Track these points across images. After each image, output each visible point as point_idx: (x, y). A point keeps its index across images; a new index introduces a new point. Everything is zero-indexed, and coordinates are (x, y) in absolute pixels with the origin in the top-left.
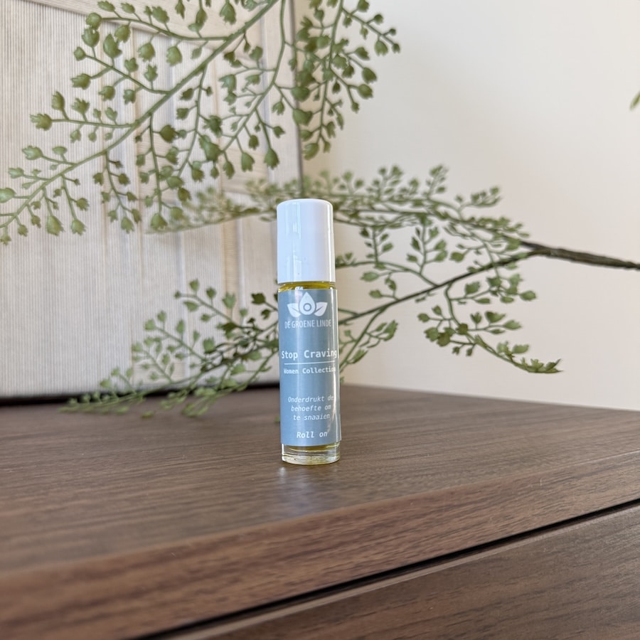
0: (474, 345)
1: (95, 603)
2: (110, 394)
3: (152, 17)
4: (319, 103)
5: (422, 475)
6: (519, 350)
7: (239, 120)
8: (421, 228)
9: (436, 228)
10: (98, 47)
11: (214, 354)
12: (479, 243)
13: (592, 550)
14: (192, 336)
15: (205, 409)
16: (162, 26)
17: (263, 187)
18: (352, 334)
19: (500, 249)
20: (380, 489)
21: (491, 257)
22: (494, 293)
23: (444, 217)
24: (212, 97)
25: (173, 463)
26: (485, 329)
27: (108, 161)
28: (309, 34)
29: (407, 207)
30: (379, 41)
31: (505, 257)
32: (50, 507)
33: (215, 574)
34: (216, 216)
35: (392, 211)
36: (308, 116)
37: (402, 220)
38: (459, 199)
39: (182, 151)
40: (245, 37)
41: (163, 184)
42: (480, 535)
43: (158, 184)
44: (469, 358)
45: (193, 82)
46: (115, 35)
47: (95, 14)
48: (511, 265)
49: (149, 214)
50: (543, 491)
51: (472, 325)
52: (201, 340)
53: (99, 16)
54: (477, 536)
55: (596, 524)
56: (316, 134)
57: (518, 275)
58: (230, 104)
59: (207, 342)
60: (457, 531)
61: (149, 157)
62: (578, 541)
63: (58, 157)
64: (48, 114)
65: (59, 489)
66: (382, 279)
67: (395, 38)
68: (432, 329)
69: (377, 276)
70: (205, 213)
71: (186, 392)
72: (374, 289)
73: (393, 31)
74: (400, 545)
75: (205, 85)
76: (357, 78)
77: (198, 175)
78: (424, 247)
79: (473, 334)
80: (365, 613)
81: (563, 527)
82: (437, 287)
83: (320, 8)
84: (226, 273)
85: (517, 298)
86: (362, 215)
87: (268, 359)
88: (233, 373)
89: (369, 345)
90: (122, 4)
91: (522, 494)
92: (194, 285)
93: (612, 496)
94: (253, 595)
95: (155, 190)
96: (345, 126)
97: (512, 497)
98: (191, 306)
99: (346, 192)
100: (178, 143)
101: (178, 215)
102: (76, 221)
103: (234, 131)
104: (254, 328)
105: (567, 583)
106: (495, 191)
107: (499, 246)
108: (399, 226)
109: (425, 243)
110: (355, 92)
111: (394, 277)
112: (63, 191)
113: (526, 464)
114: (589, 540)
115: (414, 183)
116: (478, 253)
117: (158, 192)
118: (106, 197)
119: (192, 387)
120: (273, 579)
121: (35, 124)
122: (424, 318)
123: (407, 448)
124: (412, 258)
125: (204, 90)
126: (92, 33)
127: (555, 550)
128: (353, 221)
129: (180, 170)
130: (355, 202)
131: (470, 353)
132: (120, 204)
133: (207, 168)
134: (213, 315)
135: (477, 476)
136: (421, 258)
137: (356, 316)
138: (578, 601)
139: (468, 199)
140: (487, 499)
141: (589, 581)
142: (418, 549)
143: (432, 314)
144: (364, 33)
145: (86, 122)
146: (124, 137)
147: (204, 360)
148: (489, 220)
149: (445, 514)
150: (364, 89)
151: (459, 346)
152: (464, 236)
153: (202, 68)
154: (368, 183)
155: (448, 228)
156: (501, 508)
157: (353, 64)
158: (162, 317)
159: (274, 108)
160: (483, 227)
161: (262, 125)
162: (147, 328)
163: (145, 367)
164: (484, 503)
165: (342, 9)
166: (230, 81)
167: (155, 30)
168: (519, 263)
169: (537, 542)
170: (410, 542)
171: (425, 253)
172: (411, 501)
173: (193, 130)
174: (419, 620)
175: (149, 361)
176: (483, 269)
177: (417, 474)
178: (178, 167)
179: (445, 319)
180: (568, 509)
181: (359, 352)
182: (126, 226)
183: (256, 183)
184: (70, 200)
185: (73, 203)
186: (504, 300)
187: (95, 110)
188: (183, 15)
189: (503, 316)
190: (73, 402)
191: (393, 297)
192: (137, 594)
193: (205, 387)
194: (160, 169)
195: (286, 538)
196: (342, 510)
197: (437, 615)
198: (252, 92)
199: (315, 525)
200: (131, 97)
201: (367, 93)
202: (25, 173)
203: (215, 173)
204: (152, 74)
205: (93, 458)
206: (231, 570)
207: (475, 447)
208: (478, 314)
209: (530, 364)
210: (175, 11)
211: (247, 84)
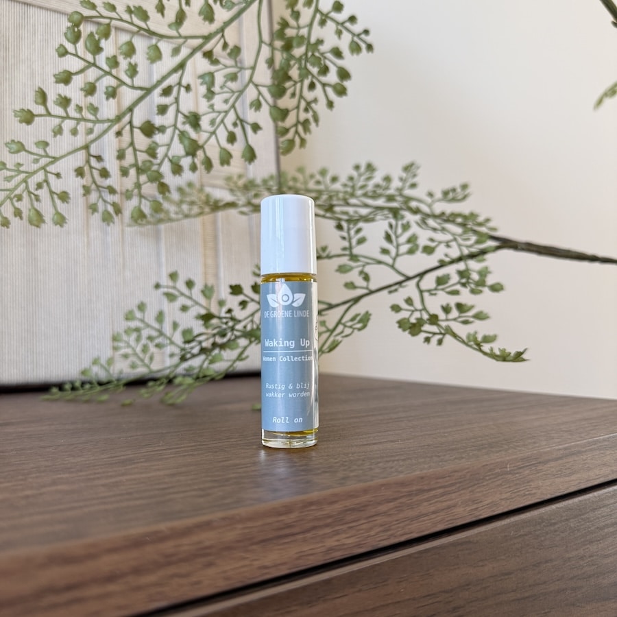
0: (444, 334)
1: (69, 588)
2: (90, 383)
3: (133, 16)
4: (294, 101)
5: (393, 461)
6: (487, 339)
7: (217, 117)
8: (393, 222)
9: (408, 223)
10: (80, 45)
11: (193, 344)
12: (449, 237)
13: (558, 533)
14: (171, 326)
15: (183, 397)
16: (142, 24)
17: (241, 183)
18: (327, 324)
19: (469, 243)
20: (352, 474)
21: (461, 250)
22: (464, 285)
23: (416, 211)
24: (191, 94)
25: (150, 449)
26: (455, 320)
27: (89, 155)
28: (285, 34)
29: (381, 202)
30: (353, 41)
31: (474, 250)
32: (28, 492)
33: (189, 558)
34: (196, 210)
35: (366, 206)
36: (284, 113)
37: (376, 214)
38: (431, 195)
39: (162, 146)
40: (223, 36)
41: (143, 178)
42: (449, 519)
43: (138, 179)
44: (439, 347)
45: (173, 80)
46: (97, 33)
47: (77, 13)
48: (480, 258)
49: (129, 206)
50: (510, 476)
51: (442, 315)
52: (180, 330)
53: (81, 14)
54: (447, 519)
55: (562, 508)
56: (292, 131)
57: (486, 268)
58: (209, 101)
59: (186, 332)
60: (427, 515)
61: (129, 152)
62: (544, 524)
63: (41, 152)
64: (32, 110)
65: (38, 474)
66: (356, 271)
67: (369, 39)
68: (405, 319)
69: (351, 269)
70: (185, 207)
71: (165, 381)
72: (348, 280)
73: (366, 32)
74: (371, 529)
75: (184, 82)
76: (332, 77)
77: (177, 169)
78: (397, 241)
79: (443, 324)
80: (338, 595)
81: (530, 511)
82: (408, 279)
83: (296, 9)
84: (205, 265)
85: (486, 290)
86: (337, 209)
87: (245, 348)
88: (212, 362)
89: (343, 334)
90: (104, 3)
91: (490, 479)
92: (173, 276)
93: (576, 480)
94: (227, 579)
95: (135, 183)
96: (320, 123)
97: (481, 481)
98: (171, 297)
99: (322, 187)
100: (158, 138)
101: (157, 208)
102: (58, 213)
103: (212, 127)
104: (233, 319)
105: (534, 565)
106: (464, 187)
107: (468, 239)
108: (372, 220)
109: (397, 237)
110: (329, 90)
111: (368, 269)
112: (45, 184)
113: (493, 449)
114: (555, 524)
115: (388, 179)
116: (448, 246)
117: (138, 186)
118: (87, 190)
119: (171, 376)
120: (246, 562)
121: (19, 118)
122: (396, 308)
123: (379, 434)
124: (385, 251)
125: (183, 87)
126: (74, 30)
127: (522, 532)
128: (328, 215)
129: (160, 165)
130: (330, 197)
131: (440, 342)
132: (101, 196)
133: (186, 162)
134: (193, 306)
135: (446, 461)
136: (393, 251)
137: (331, 307)
138: (545, 583)
139: (439, 195)
140: (456, 483)
141: (555, 563)
142: (389, 533)
143: (404, 305)
144: (339, 33)
145: (68, 117)
146: (105, 132)
147: (183, 349)
148: (459, 215)
149: (415, 499)
150: (339, 88)
151: (430, 335)
152: (435, 230)
153: (181, 66)
154: (343, 179)
155: (419, 222)
156: (470, 492)
157: (328, 63)
158: (142, 307)
159: (252, 105)
160: (453, 222)
161: (240, 121)
162: (127, 319)
163: (126, 356)
164: (454, 488)
165: (317, 10)
166: (208, 79)
167: (135, 29)
168: (488, 256)
169: (504, 525)
170: (381, 526)
171: (398, 246)
172: (383, 485)
173: (172, 126)
174: (390, 601)
175: (129, 351)
176: (453, 262)
177: (388, 459)
178: (158, 161)
179: (416, 310)
180: (535, 493)
181: (334, 341)
182: (107, 218)
183: (235, 178)
184: (52, 193)
185: (55, 196)
186: (473, 292)
187: (77, 106)
188: (163, 14)
189: (472, 307)
190: (55, 390)
191: (367, 288)
192: (111, 578)
193: (184, 376)
194: (140, 163)
195: (260, 523)
196: (315, 495)
197: (407, 597)
198: (230, 89)
199: (288, 509)
200: (112, 93)
201: (341, 91)
202: (8, 166)
203: (194, 168)
204: (133, 71)
205: (73, 444)
206: (205, 555)
207: (444, 433)
208: (448, 305)
209: (498, 353)
210: (156, 11)
211: (226, 82)
